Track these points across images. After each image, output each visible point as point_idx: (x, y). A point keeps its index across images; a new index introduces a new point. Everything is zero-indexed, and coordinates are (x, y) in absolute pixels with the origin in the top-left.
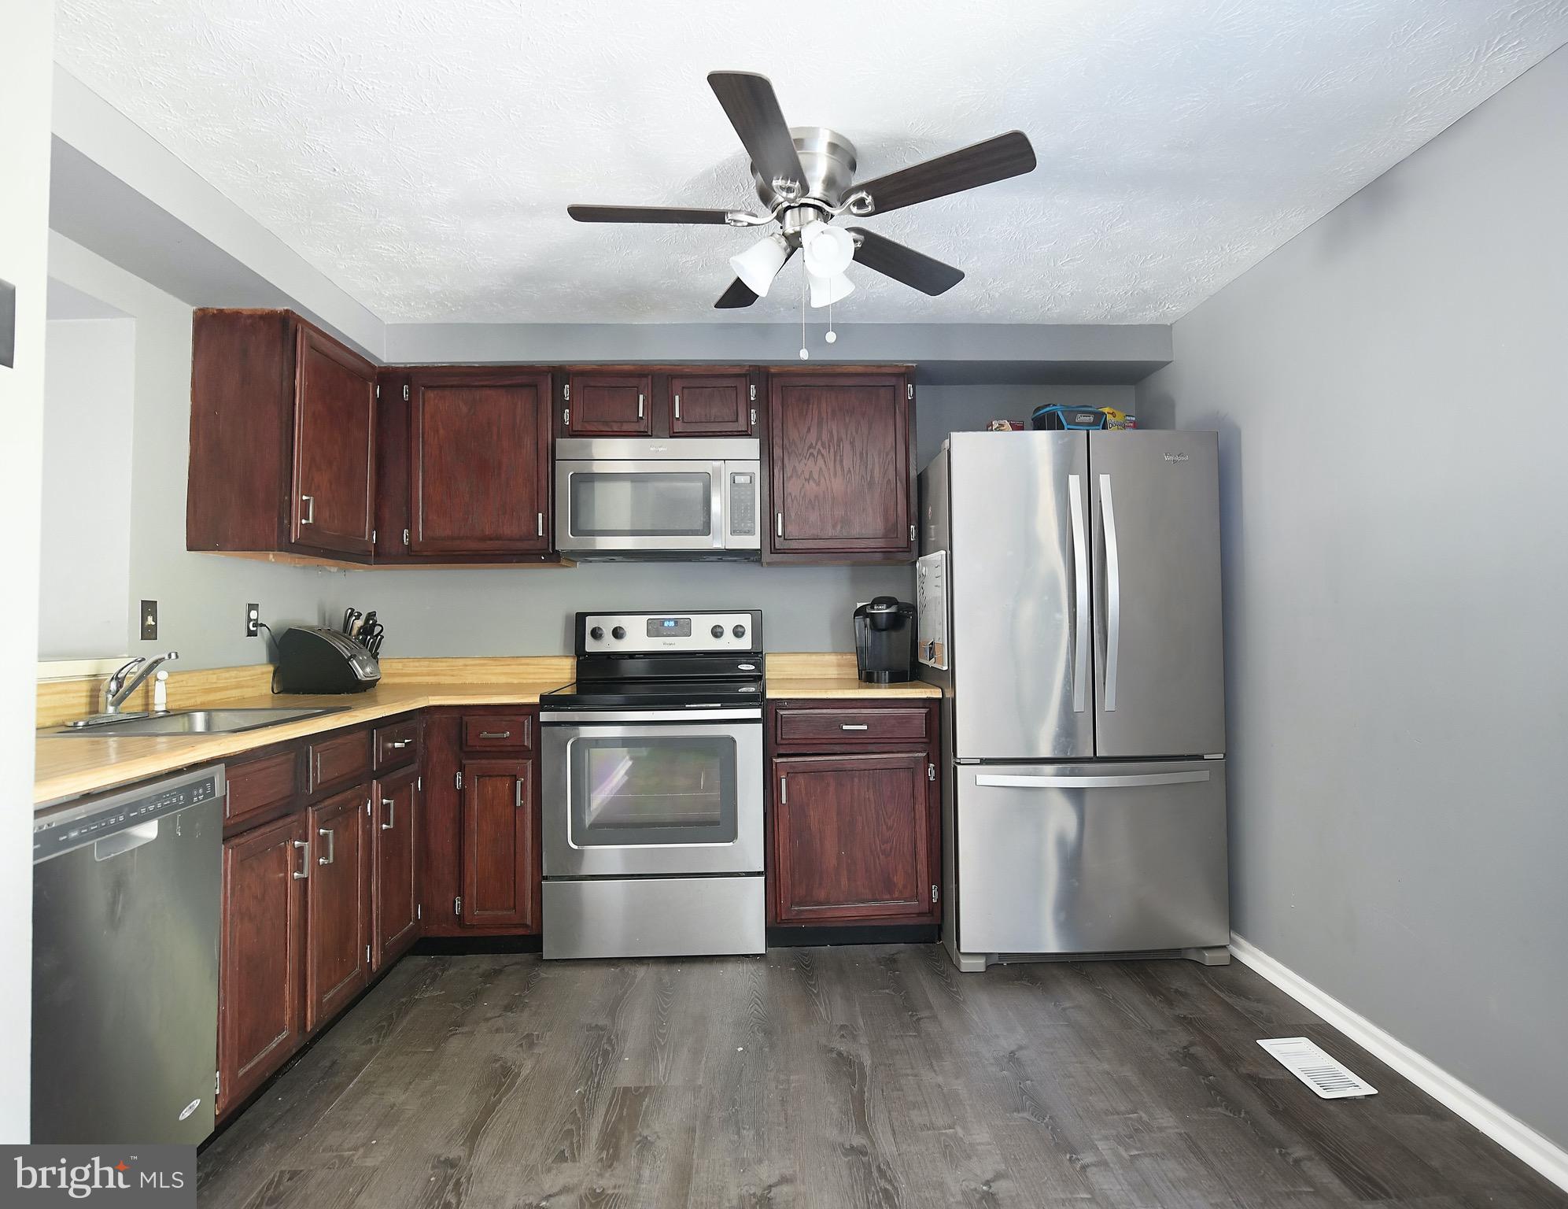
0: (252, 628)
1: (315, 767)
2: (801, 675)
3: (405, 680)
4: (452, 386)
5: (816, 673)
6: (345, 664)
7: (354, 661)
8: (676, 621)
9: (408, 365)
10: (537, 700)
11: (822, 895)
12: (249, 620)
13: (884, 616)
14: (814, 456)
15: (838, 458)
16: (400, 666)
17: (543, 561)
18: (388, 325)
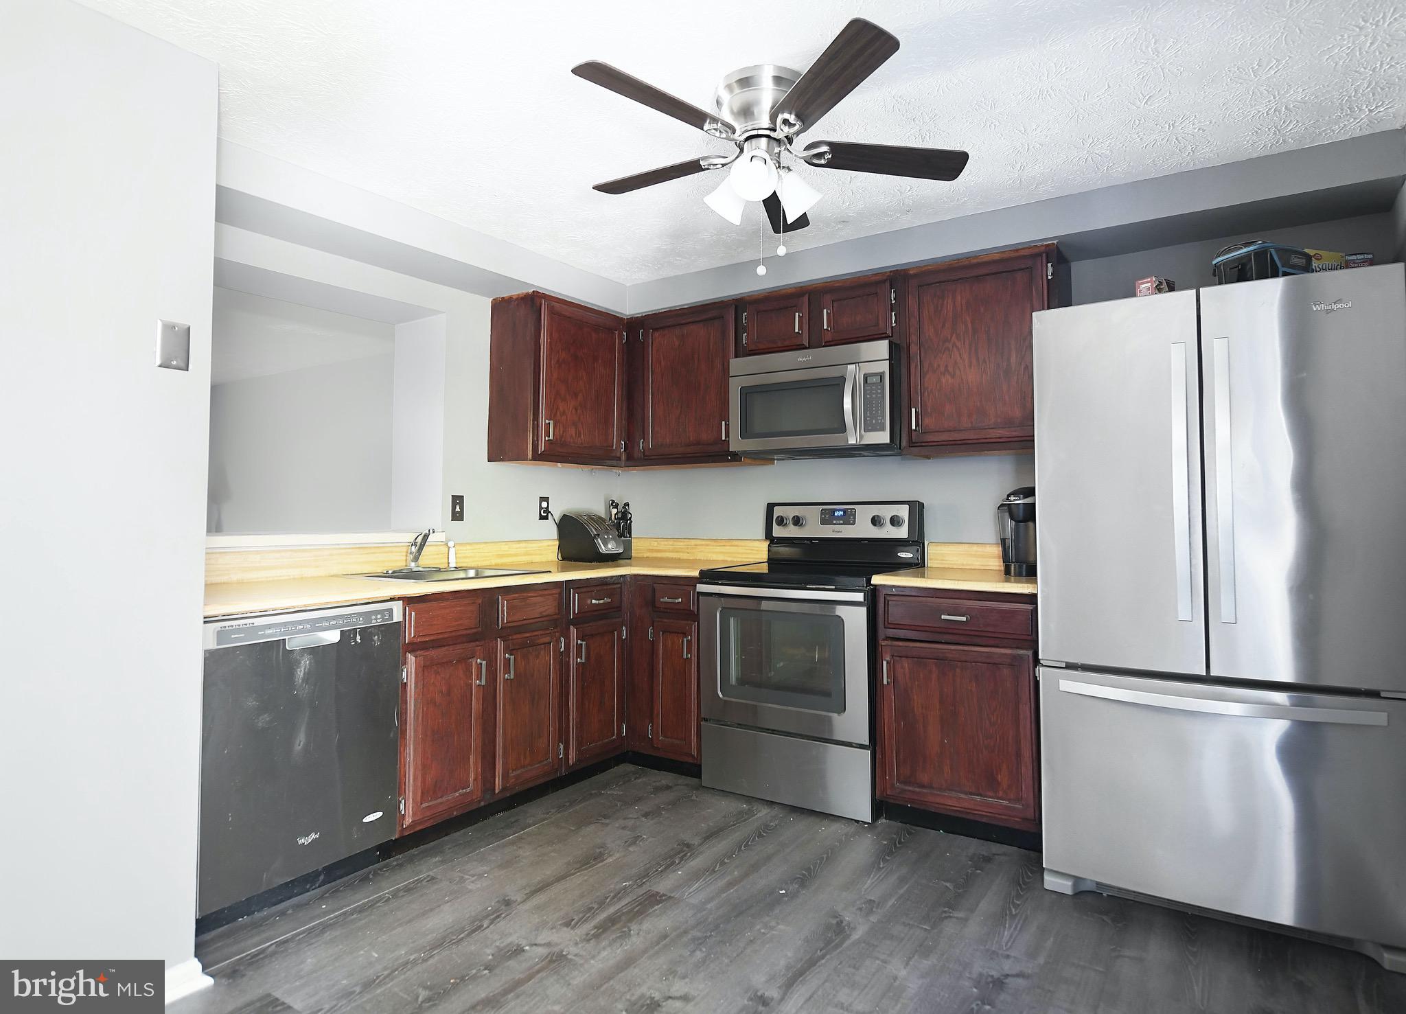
0: (543, 514)
1: (503, 611)
2: (963, 565)
3: (659, 555)
4: (669, 326)
5: (977, 563)
6: (592, 540)
7: (599, 540)
8: (845, 511)
9: (644, 315)
10: (696, 574)
11: (924, 778)
12: (541, 508)
13: (1021, 507)
14: (949, 350)
15: (973, 349)
16: (656, 544)
17: (730, 461)
18: (629, 286)
